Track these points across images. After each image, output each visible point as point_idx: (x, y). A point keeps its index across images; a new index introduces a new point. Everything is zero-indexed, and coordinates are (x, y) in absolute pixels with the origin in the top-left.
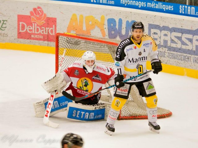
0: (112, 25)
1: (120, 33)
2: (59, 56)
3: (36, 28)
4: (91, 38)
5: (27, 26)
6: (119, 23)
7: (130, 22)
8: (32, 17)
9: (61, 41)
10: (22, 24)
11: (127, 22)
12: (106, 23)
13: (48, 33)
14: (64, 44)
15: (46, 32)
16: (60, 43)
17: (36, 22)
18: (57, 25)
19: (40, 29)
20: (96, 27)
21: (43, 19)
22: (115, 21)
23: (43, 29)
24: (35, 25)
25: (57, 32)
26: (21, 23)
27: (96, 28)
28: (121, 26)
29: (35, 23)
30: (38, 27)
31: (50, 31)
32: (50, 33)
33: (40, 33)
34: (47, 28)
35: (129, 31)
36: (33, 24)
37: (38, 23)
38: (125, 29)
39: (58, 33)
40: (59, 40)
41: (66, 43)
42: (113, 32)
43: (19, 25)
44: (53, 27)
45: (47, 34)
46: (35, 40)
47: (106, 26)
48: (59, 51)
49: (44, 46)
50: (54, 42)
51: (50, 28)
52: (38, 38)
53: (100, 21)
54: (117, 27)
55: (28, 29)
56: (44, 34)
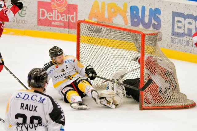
0: (135, 12)
2: (81, 44)
3: (56, 14)
5: (47, 13)
7: (153, 9)
8: (53, 3)
9: (82, 28)
10: (42, 11)
11: (151, 9)
12: (129, 10)
13: (69, 20)
14: (85, 31)
15: (66, 19)
16: (81, 30)
17: (57, 9)
18: (78, 12)
19: (60, 16)
21: (64, 6)
23: (64, 16)
25: (78, 19)
29: (55, 9)
30: (59, 14)
31: (70, 18)
32: (71, 20)
33: (61, 20)
34: (68, 15)
36: (54, 11)
38: (148, 17)
39: (79, 21)
40: (81, 28)
41: (87, 30)
42: (136, 20)
45: (68, 21)
46: (56, 27)
47: (129, 14)
48: (81, 38)
49: (65, 33)
50: (75, 29)
51: (71, 15)
52: (58, 26)
54: (140, 15)
55: (48, 15)
56: (64, 21)
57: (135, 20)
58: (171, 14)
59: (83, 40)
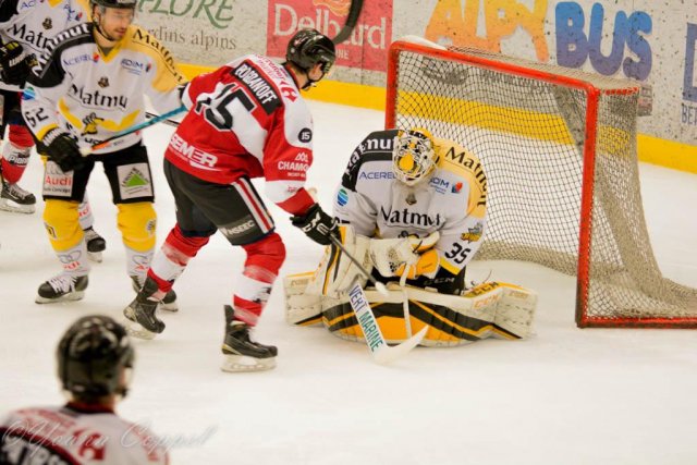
0: (570, 23)
1: (594, 51)
2: (398, 116)
3: (326, 23)
4: (502, 61)
5: (299, 18)
6: (593, 17)
7: (628, 14)
9: (405, 66)
10: (283, 10)
11: (621, 15)
12: (551, 16)
13: (365, 41)
14: (413, 76)
15: (357, 39)
16: (401, 73)
17: (329, 6)
18: (394, 17)
19: (338, 29)
20: (520, 29)
22: (581, 12)
24: (323, 15)
25: (394, 39)
26: (279, 7)
27: (520, 32)
28: (600, 28)
29: (324, 8)
30: (333, 22)
31: (370, 36)
32: (370, 41)
34: (361, 27)
35: (623, 46)
36: (319, 11)
37: (333, 10)
38: (611, 38)
39: (395, 44)
40: (400, 65)
41: (421, 73)
42: (572, 48)
43: (272, 12)
44: (380, 21)
45: (361, 44)
47: (551, 27)
48: (399, 99)
49: (350, 82)
50: (384, 70)
51: (371, 26)
53: (532, 10)
54: (587, 30)
55: (301, 26)
56: (351, 44)
57: (570, 46)
58: (684, 32)
59: (407, 106)
